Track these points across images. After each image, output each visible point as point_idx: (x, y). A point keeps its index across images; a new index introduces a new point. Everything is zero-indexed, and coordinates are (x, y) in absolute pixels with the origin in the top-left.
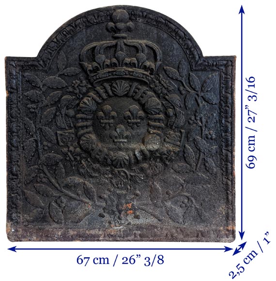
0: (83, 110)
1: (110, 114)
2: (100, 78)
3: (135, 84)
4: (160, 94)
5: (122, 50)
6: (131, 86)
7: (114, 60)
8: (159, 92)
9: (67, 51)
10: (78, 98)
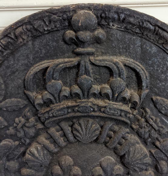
0: (30, 164)
1: (71, 170)
2: (53, 116)
3: (109, 124)
4: (148, 138)
5: (87, 72)
6: (102, 127)
7: (76, 89)
8: (147, 136)
9: (6, 74)
10: (23, 144)
